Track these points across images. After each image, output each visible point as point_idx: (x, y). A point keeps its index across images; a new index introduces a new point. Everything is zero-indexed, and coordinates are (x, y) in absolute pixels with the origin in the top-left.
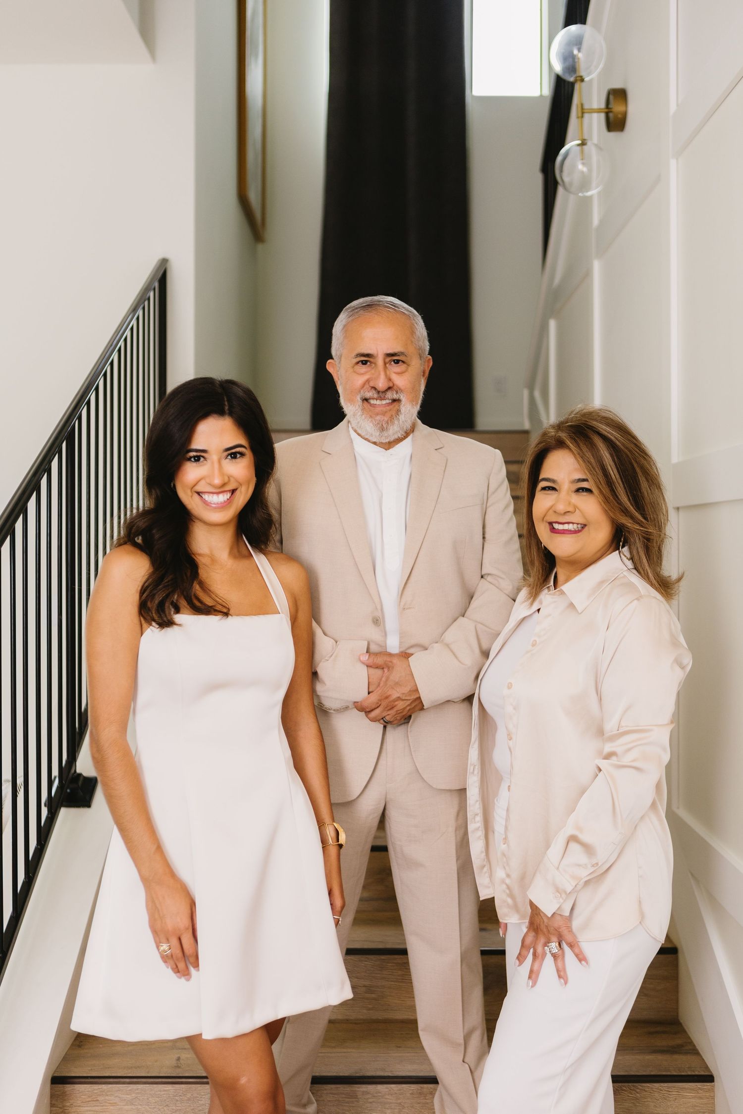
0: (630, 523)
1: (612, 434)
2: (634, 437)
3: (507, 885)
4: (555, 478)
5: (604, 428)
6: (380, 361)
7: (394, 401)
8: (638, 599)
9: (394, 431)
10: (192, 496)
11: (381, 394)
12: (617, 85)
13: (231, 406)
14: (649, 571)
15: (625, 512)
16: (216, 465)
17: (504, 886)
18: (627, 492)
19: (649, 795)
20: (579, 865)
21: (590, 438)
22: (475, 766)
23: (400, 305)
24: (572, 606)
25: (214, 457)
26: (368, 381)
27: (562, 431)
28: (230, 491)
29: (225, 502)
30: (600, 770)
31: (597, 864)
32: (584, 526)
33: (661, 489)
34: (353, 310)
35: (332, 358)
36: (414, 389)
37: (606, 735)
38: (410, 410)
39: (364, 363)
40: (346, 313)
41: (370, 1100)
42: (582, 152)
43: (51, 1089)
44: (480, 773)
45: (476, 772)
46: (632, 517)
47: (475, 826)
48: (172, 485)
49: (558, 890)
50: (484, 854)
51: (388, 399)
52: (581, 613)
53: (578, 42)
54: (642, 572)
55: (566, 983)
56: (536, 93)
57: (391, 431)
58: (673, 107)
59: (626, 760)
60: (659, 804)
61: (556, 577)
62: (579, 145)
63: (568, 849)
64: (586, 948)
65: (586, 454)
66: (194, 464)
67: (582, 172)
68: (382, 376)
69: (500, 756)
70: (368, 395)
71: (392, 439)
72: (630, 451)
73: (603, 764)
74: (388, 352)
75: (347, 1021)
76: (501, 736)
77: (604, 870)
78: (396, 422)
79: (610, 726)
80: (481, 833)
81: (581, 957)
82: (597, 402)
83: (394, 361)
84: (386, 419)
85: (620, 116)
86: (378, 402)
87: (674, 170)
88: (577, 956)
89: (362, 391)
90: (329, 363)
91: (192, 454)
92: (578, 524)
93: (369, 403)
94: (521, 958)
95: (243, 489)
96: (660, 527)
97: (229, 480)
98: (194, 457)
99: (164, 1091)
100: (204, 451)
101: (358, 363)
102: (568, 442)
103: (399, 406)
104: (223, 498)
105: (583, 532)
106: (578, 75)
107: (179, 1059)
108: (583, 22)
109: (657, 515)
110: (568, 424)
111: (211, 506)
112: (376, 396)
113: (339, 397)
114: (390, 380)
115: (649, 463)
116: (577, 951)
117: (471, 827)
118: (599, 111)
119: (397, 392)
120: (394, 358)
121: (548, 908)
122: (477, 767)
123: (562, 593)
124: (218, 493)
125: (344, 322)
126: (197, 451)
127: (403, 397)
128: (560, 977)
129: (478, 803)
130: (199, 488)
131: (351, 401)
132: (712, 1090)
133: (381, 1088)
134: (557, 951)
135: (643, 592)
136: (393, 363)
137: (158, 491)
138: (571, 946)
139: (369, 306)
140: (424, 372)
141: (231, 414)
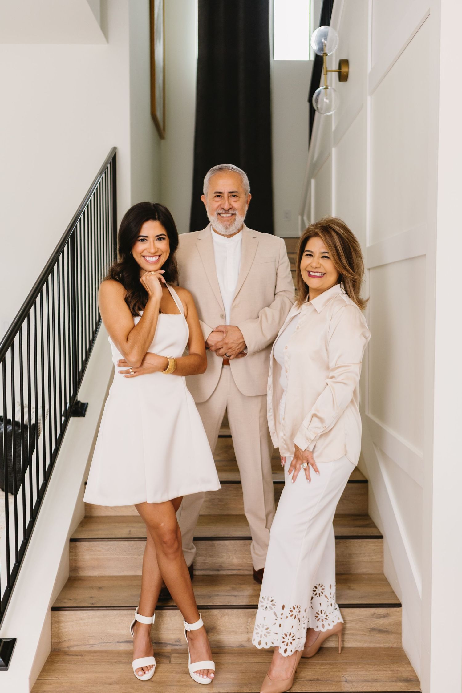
0: (347, 274)
1: (341, 232)
2: (351, 233)
3: (284, 439)
4: (313, 251)
5: (337, 228)
6: (226, 196)
7: (233, 214)
8: (345, 306)
9: (233, 229)
10: (140, 258)
11: (226, 211)
12: (344, 57)
13: (159, 216)
14: (354, 297)
15: (345, 268)
16: (152, 243)
17: (283, 440)
18: (346, 259)
19: (350, 396)
20: (317, 428)
21: (330, 233)
22: (270, 386)
23: (236, 169)
24: (315, 310)
25: (151, 239)
26: (220, 205)
27: (317, 228)
28: (158, 255)
29: (156, 261)
30: (328, 385)
31: (325, 427)
32: (324, 274)
33: (361, 257)
34: (214, 171)
35: (203, 194)
36: (242, 209)
37: (330, 369)
38: (240, 219)
39: (219, 196)
40: (210, 173)
41: (221, 548)
42: (326, 92)
43: (70, 544)
44: (273, 390)
45: (271, 389)
46: (348, 271)
47: (270, 414)
48: (131, 253)
49: (307, 439)
50: (274, 427)
51: (230, 214)
52: (319, 313)
53: (325, 36)
54: (351, 296)
55: (310, 481)
56: (306, 58)
57: (231, 230)
58: (369, 69)
59: (339, 379)
60: (355, 403)
61: (309, 298)
62: (324, 89)
63: (312, 420)
64: (319, 466)
65: (328, 240)
66: (142, 243)
67: (326, 103)
68: (227, 203)
69: (282, 381)
70: (220, 212)
71: (231, 233)
72: (349, 240)
73: (329, 381)
74: (230, 191)
75: (210, 515)
76: (283, 371)
77: (328, 430)
78: (234, 225)
79: (332, 365)
80: (272, 417)
81: (316, 470)
82: (334, 214)
83: (233, 196)
84: (229, 223)
85: (345, 74)
86: (225, 215)
87: (369, 102)
88: (315, 470)
89: (217, 210)
90: (203, 197)
91: (141, 238)
92: (321, 273)
93: (221, 216)
94: (290, 471)
95: (164, 255)
96: (360, 276)
97: (158, 250)
98: (142, 239)
99: (124, 544)
100: (146, 237)
101: (215, 196)
102: (320, 234)
103: (235, 217)
104: (155, 259)
105: (324, 277)
106: (324, 52)
107: (130, 531)
108: (328, 25)
109: (359, 270)
110: (320, 225)
111: (149, 263)
112: (224, 212)
113: (207, 212)
114: (230, 204)
115: (357, 245)
116: (315, 467)
117: (268, 414)
118: (335, 71)
119: (234, 210)
120: (233, 194)
121: (303, 447)
122: (271, 387)
123: (311, 304)
124: (153, 256)
125: (209, 177)
126: (143, 236)
127: (237, 213)
128: (307, 479)
129: (272, 403)
130: (144, 254)
131: (212, 214)
132: (382, 542)
133: (226, 542)
134: (306, 467)
135: (347, 303)
136: (232, 197)
137: (124, 255)
138: (312, 465)
139: (221, 169)
140: (247, 201)
141: (159, 219)
